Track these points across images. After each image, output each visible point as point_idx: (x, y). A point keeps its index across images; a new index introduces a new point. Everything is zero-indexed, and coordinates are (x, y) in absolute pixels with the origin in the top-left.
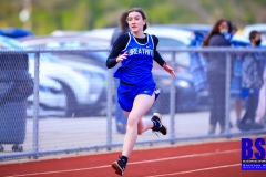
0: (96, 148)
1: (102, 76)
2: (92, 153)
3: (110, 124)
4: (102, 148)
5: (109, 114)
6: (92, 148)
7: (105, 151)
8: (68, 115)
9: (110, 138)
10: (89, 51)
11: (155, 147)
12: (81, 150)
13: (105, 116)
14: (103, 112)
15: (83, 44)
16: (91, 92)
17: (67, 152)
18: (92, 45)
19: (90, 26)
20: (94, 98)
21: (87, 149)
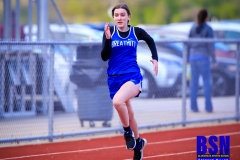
0: (173, 125)
1: (178, 64)
2: (170, 128)
3: (184, 104)
4: (178, 124)
5: (184, 95)
6: (169, 125)
7: (180, 127)
8: (150, 96)
9: (184, 116)
10: (167, 43)
11: (223, 123)
12: (160, 126)
13: (181, 97)
14: (179, 94)
15: (162, 37)
16: (169, 76)
17: (149, 127)
18: (170, 37)
19: (168, 21)
20: (171, 82)
21: (165, 126)
